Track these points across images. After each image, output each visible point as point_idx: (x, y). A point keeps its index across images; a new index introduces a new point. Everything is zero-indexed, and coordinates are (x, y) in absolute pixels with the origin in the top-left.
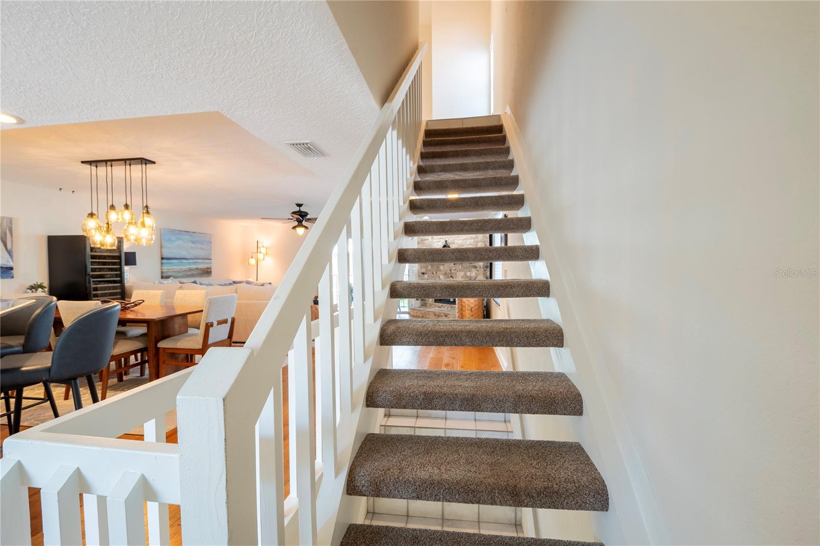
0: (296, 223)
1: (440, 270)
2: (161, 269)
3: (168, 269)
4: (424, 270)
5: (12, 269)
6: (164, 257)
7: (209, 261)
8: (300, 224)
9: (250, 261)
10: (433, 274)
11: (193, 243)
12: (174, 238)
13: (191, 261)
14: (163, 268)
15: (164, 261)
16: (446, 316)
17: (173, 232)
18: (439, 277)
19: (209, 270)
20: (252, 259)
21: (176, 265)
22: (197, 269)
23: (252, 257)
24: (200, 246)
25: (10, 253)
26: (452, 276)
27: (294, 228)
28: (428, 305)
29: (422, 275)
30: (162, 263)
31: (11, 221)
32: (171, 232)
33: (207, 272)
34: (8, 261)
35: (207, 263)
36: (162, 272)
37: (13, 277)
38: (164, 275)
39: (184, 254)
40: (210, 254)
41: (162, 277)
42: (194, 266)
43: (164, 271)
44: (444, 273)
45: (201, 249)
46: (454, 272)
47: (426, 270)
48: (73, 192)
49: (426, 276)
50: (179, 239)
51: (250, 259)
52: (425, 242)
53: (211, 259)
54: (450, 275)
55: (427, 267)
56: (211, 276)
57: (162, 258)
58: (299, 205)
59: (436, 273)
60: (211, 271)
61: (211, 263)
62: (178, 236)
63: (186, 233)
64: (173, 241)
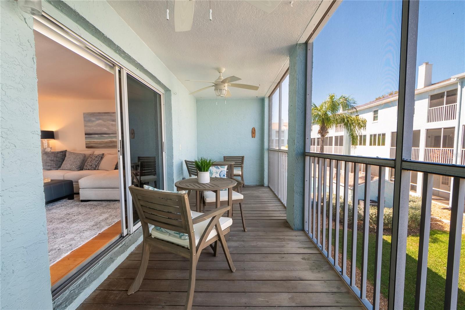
6: (86, 133)
12: (93, 119)
17: (93, 114)
21: (97, 139)
32: (91, 115)
39: (104, 130)
50: (100, 119)
62: (98, 117)
63: (106, 114)
64: (93, 121)
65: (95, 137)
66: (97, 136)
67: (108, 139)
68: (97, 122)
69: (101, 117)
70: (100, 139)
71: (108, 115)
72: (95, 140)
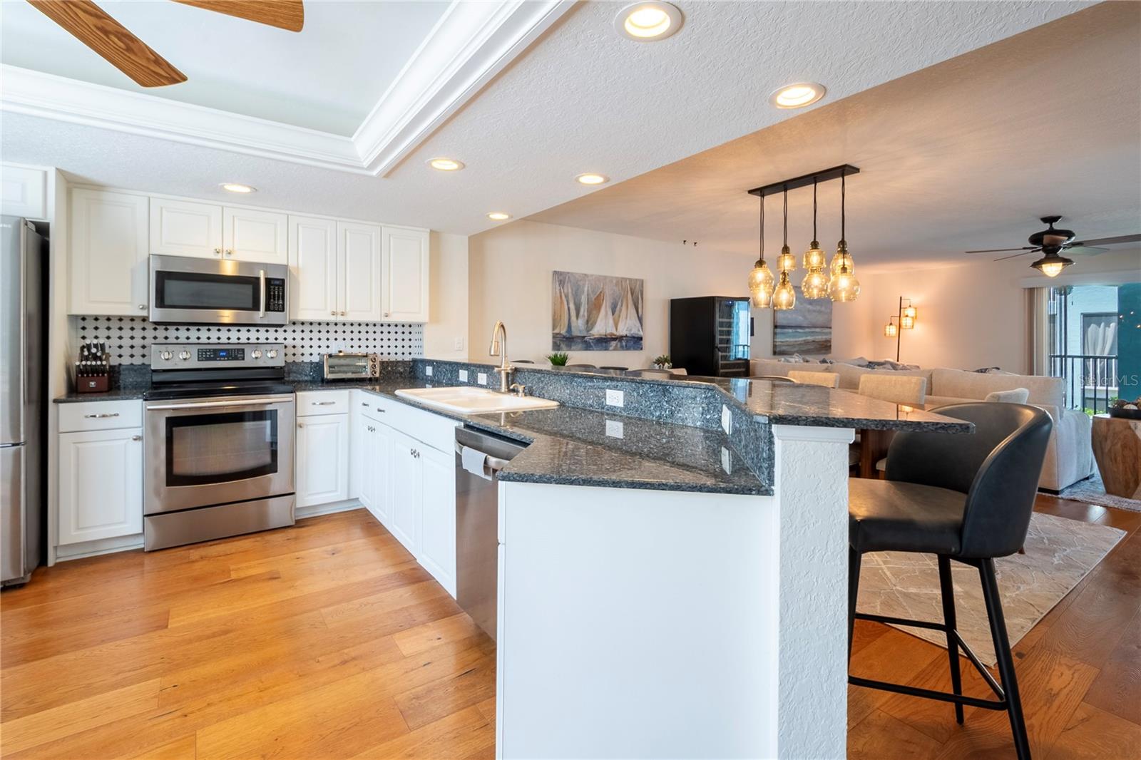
0: (1042, 255)
2: (774, 342)
3: (782, 342)
5: (641, 339)
6: (778, 324)
7: (827, 330)
8: (1051, 255)
9: (887, 330)
11: (811, 304)
13: (807, 330)
14: (777, 340)
15: (778, 330)
19: (829, 344)
20: (891, 326)
21: (790, 337)
22: (814, 341)
23: (891, 324)
24: (819, 308)
25: (640, 320)
27: (1037, 264)
30: (775, 334)
31: (642, 281)
33: (825, 347)
34: (639, 330)
35: (826, 334)
36: (775, 346)
37: (642, 349)
38: (778, 350)
39: (800, 320)
40: (831, 321)
41: (775, 353)
42: (810, 338)
43: (777, 344)
45: (820, 312)
48: (695, 243)
51: (888, 327)
53: (830, 328)
57: (776, 327)
58: (1050, 220)
60: (830, 346)
61: (830, 333)
65: (788, 333)
66: (790, 331)
67: (802, 337)
70: (794, 337)
72: (788, 339)
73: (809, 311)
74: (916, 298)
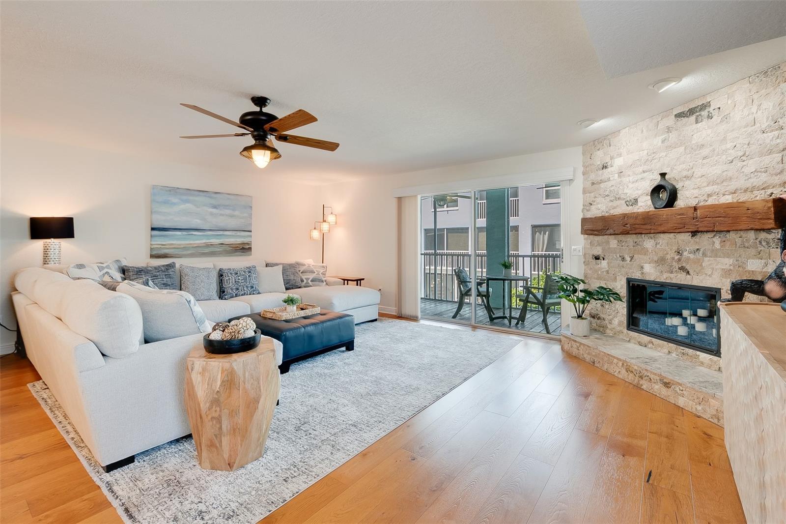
1: (645, 252)
4: (598, 251)
6: (158, 226)
8: (259, 141)
9: (312, 233)
10: (623, 259)
11: (215, 207)
12: (175, 200)
16: (667, 385)
17: (174, 191)
18: (642, 267)
20: (315, 231)
23: (315, 228)
24: (228, 212)
26: (682, 269)
28: (608, 331)
29: (594, 261)
32: (170, 191)
39: (196, 222)
40: (251, 224)
41: (150, 256)
44: (656, 258)
45: (232, 216)
46: (692, 256)
47: (603, 250)
49: (604, 264)
50: (187, 201)
52: (602, 185)
53: (251, 231)
54: (676, 266)
55: (608, 242)
56: (251, 255)
59: (632, 258)
61: (251, 236)
62: (185, 198)
63: (201, 193)
64: (175, 204)
68: (183, 207)
69: (191, 198)
71: (205, 196)
73: (212, 214)
74: (339, 206)
